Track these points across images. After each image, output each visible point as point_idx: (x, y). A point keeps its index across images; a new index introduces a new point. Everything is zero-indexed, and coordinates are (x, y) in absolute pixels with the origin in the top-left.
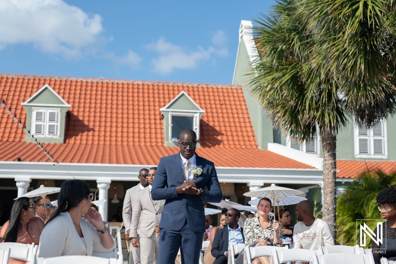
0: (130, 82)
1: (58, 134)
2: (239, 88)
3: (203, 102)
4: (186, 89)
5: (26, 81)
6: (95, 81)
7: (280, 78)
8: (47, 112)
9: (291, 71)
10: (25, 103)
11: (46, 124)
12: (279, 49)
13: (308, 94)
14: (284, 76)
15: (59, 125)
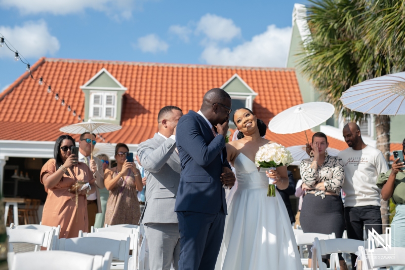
0: (185, 66)
1: (115, 116)
2: (292, 71)
3: (256, 85)
4: (239, 72)
5: (85, 66)
6: (151, 65)
7: (331, 57)
8: (104, 95)
9: (342, 49)
10: (84, 87)
11: (103, 106)
12: (331, 26)
13: (360, 74)
14: (335, 54)
15: (116, 107)
